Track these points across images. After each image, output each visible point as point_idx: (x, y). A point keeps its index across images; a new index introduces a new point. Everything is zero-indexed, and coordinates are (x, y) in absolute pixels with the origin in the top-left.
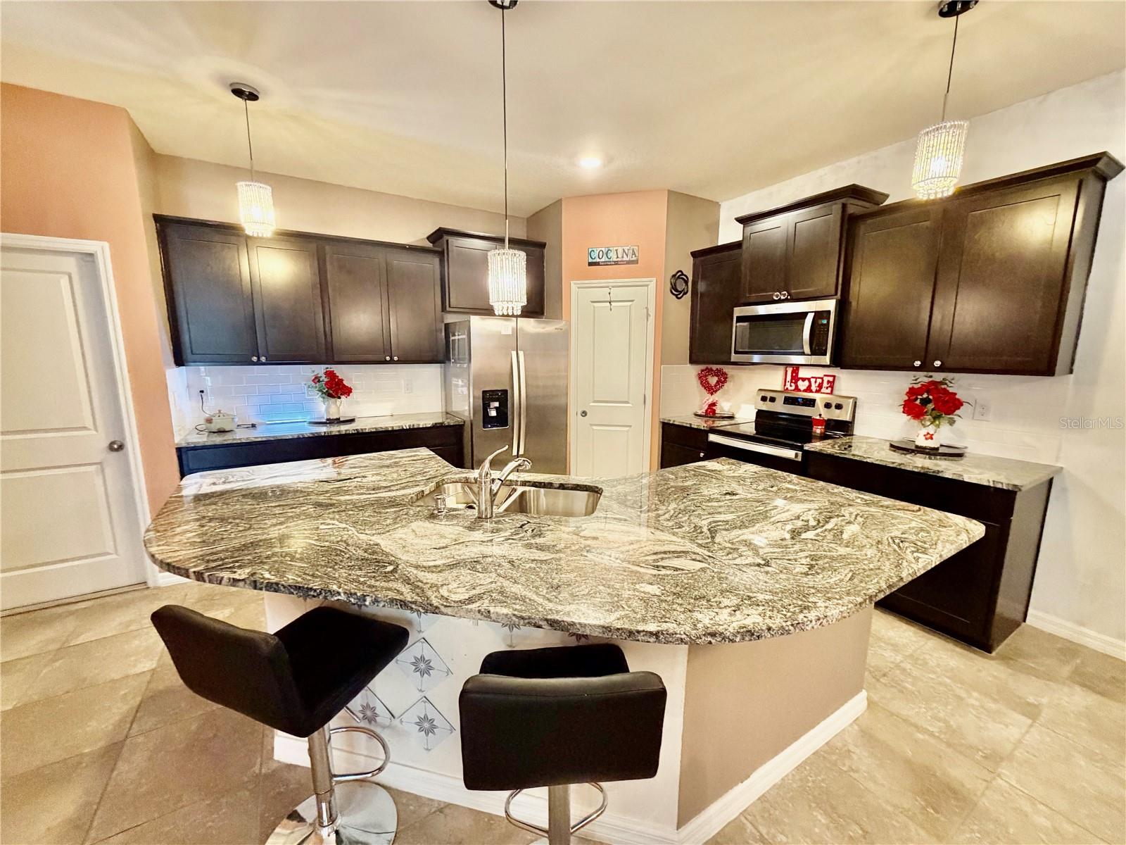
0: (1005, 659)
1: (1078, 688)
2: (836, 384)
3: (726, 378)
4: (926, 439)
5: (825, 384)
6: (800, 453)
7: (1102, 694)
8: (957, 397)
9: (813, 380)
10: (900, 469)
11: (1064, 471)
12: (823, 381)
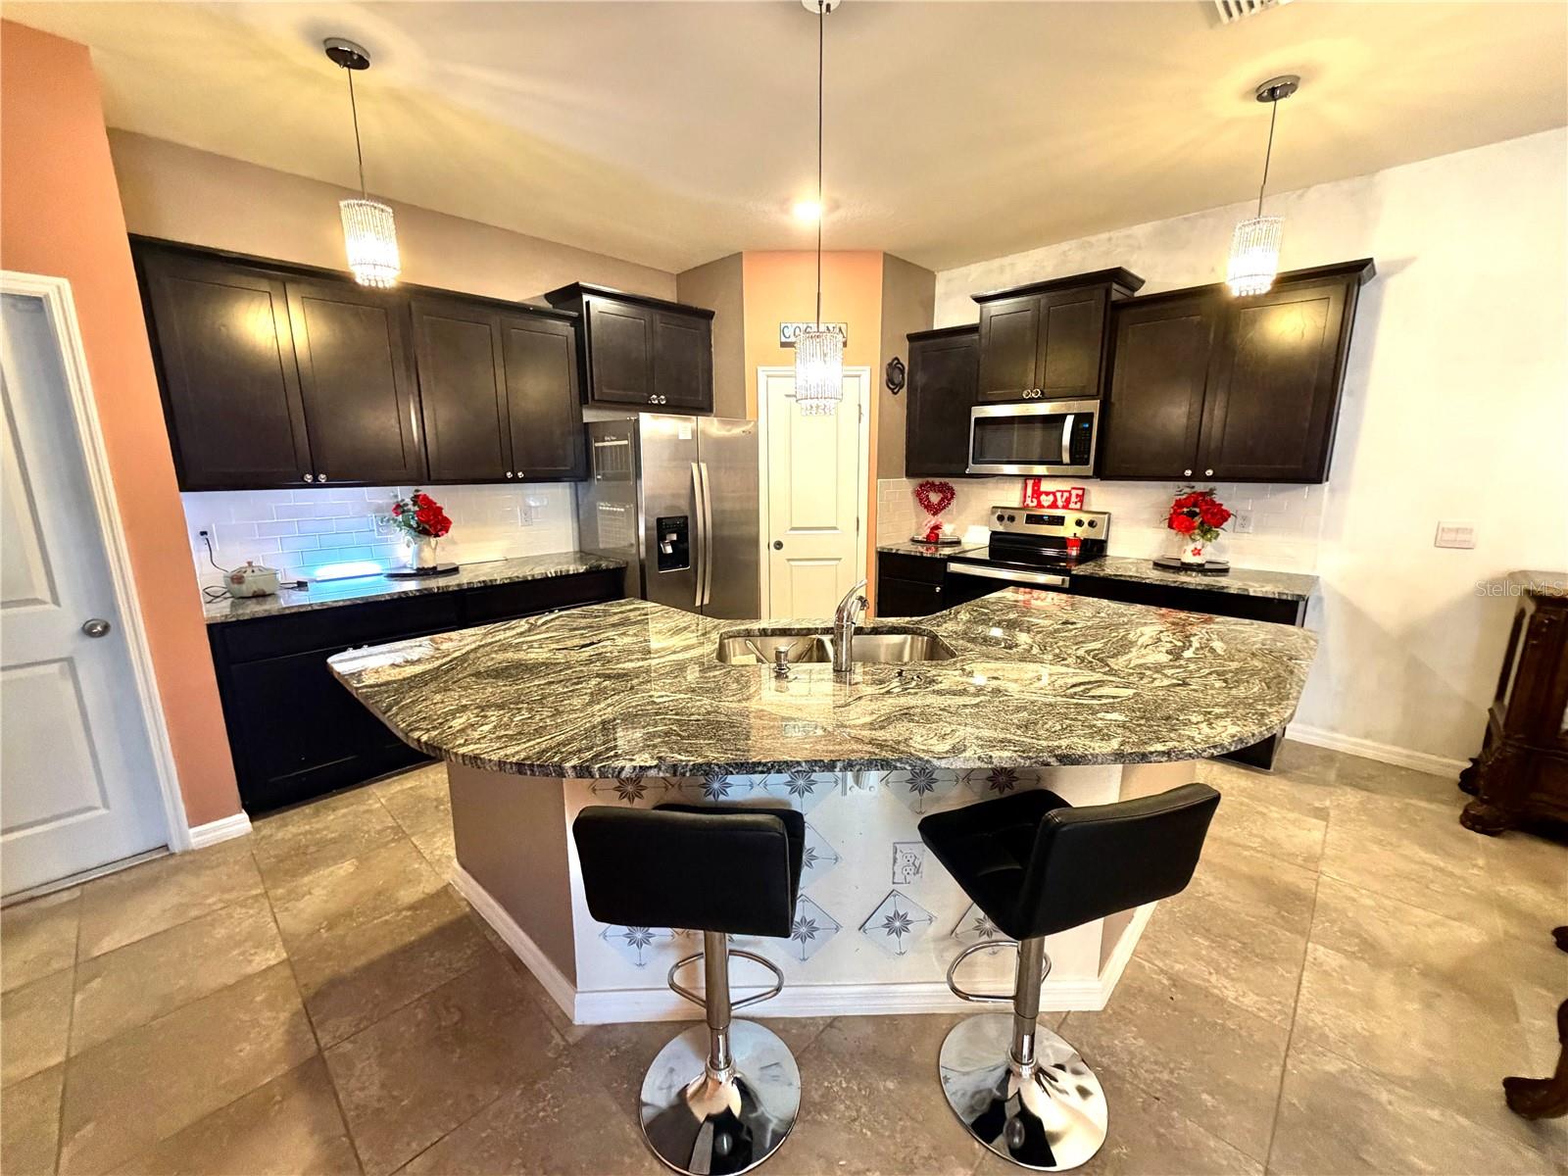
0: (1282, 773)
1: (1348, 789)
2: (1086, 500)
3: (953, 494)
4: (1194, 555)
5: (1074, 499)
6: (1067, 578)
7: (1366, 789)
8: (1223, 507)
9: (1059, 495)
10: (1183, 588)
11: (1321, 579)
12: (1070, 495)
